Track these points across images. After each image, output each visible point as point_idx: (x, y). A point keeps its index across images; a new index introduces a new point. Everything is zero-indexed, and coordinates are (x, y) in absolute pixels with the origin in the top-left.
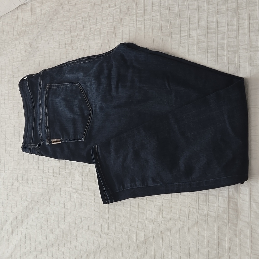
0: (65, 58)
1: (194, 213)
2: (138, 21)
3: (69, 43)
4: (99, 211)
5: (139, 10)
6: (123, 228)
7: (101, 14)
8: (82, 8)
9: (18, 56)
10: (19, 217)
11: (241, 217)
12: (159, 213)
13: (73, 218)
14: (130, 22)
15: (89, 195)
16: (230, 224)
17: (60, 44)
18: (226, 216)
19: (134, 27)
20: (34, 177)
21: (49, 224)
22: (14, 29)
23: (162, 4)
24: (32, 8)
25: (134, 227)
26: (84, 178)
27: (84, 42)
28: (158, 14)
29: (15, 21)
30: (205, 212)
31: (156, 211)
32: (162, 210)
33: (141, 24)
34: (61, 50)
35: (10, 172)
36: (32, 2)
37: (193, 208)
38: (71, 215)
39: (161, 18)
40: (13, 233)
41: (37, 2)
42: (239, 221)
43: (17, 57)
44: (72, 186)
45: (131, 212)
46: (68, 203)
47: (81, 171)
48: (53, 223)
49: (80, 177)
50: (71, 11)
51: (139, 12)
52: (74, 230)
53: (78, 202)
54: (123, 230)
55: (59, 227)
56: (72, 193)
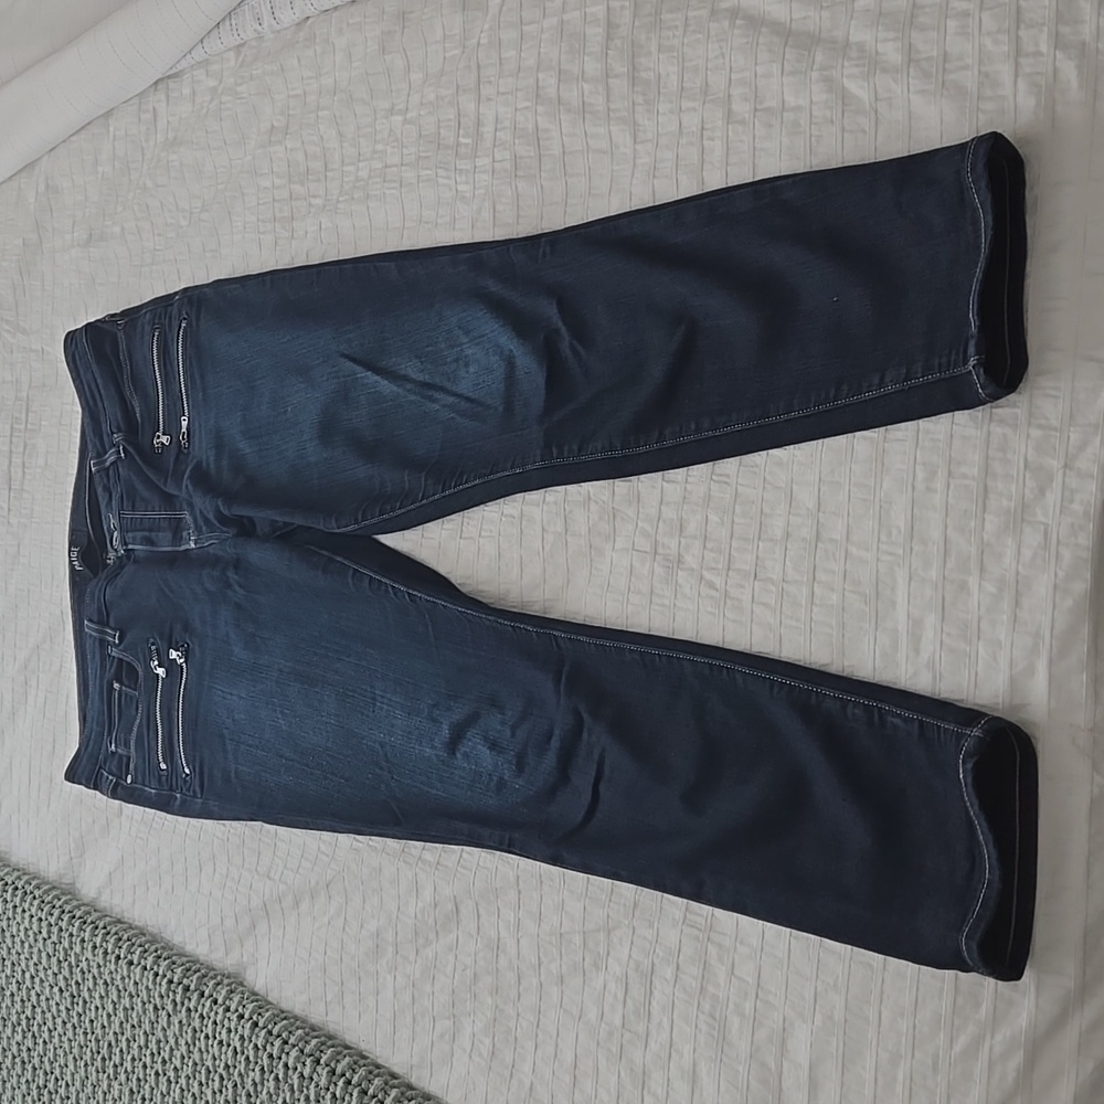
2: (460, 170)
5: (463, 137)
7: (369, 130)
9: (157, 248)
14: (439, 171)
17: (261, 217)
19: (451, 190)
22: (143, 154)
23: (521, 126)
24: (194, 92)
27: (323, 221)
28: (507, 154)
29: (148, 129)
33: (467, 183)
34: (262, 237)
36: (195, 73)
39: (516, 168)
41: (207, 71)
43: (155, 250)
50: (291, 112)
51: (462, 140)
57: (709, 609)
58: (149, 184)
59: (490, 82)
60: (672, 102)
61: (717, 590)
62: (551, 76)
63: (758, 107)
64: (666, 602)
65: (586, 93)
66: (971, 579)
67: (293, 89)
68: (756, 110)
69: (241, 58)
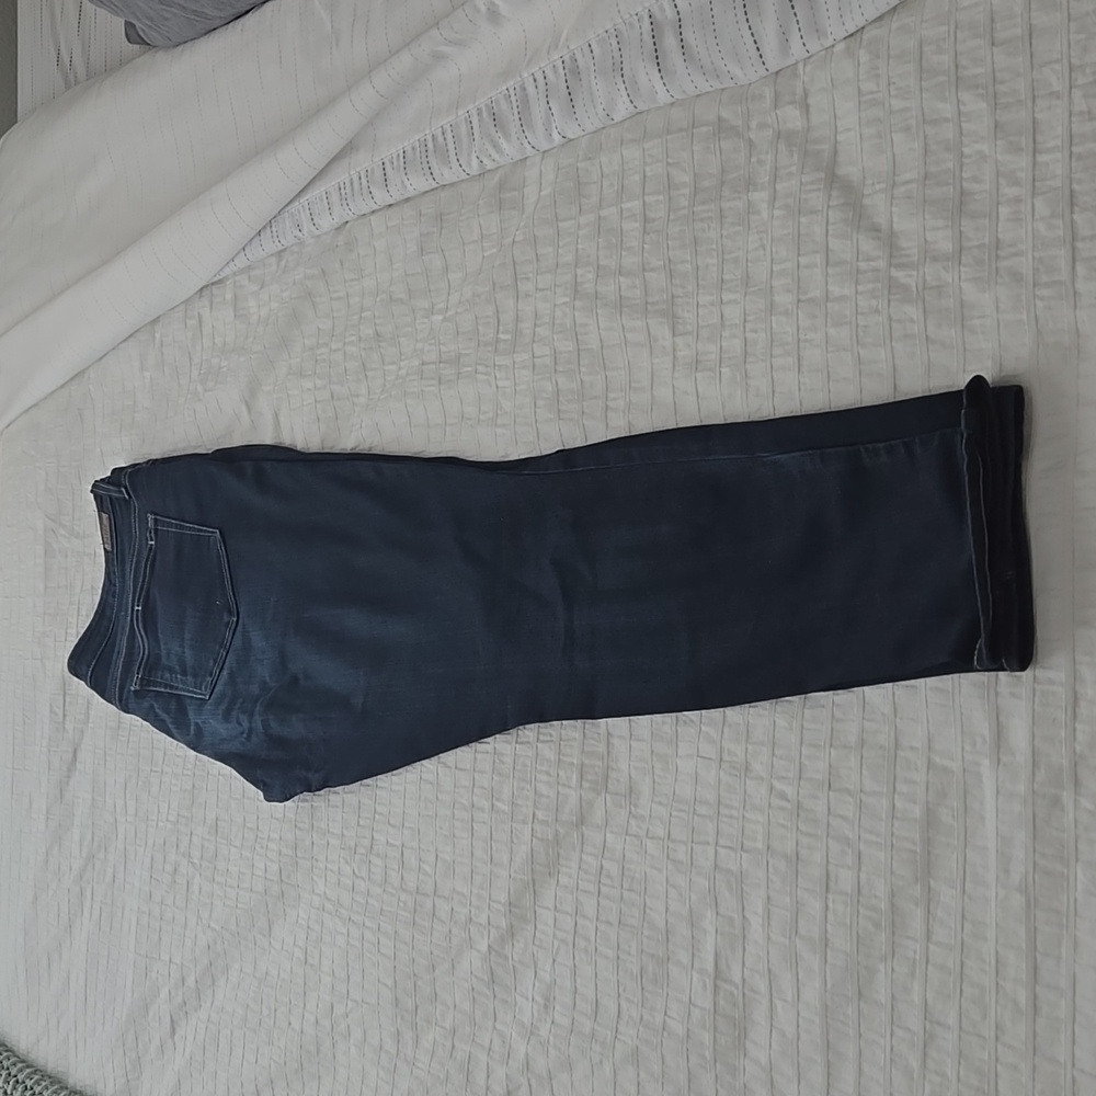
1: (630, 1017)
2: (499, 366)
4: (390, 983)
5: (503, 333)
6: (453, 1046)
7: (410, 329)
8: (362, 310)
10: (191, 982)
11: (748, 1044)
12: (546, 1007)
14: (479, 367)
15: (368, 928)
16: (718, 1065)
18: (707, 1038)
19: (490, 386)
20: (232, 849)
21: (265, 1012)
22: (190, 359)
23: (560, 321)
24: (236, 297)
25: (482, 1046)
26: (359, 869)
28: (547, 351)
29: (194, 334)
30: (659, 1019)
31: (538, 998)
32: (552, 999)
33: (507, 379)
35: (169, 826)
36: (237, 278)
37: (628, 1000)
39: (555, 363)
40: (173, 1032)
41: (249, 277)
42: (742, 1057)
44: (328, 892)
45: (476, 995)
47: (353, 844)
48: (275, 1010)
49: (347, 862)
50: (335, 315)
51: (501, 336)
52: (328, 1038)
54: (454, 1055)
55: (290, 1024)
56: (325, 915)
57: (782, 821)
58: (200, 388)
59: (528, 279)
60: (712, 295)
61: (788, 801)
62: (590, 272)
63: (802, 297)
64: (735, 813)
65: (623, 288)
66: (1065, 794)
67: (335, 292)
68: (799, 301)
69: (283, 263)
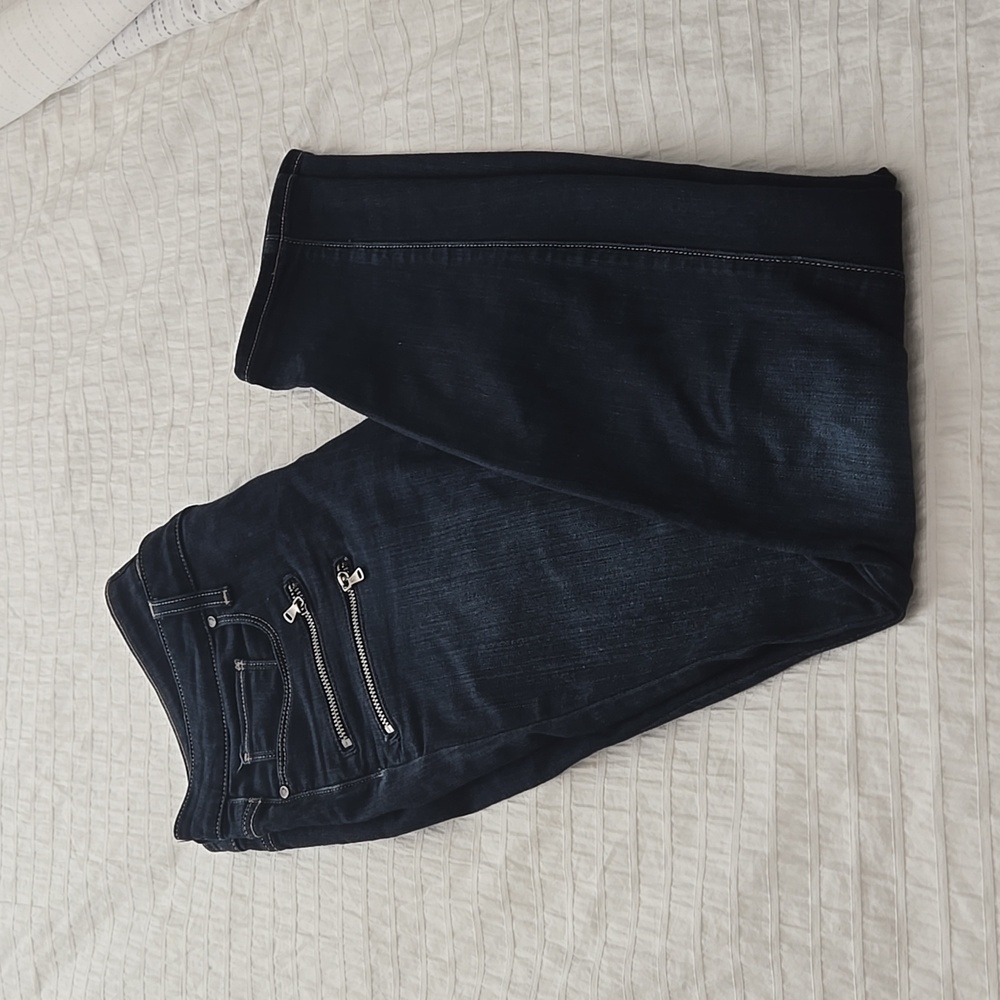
0: (223, 297)
3: (241, 239)
4: (360, 911)
5: (499, 114)
6: (456, 981)
8: (283, 104)
9: (56, 294)
10: (62, 926)
11: (912, 952)
12: (594, 926)
13: (263, 937)
16: (868, 980)
17: (202, 243)
18: (852, 947)
20: (116, 766)
21: (172, 955)
22: (31, 187)
23: (589, 91)
24: (96, 106)
25: (499, 979)
28: (572, 128)
29: (37, 157)
30: (770, 931)
31: (582, 917)
32: (602, 915)
34: (205, 266)
35: (24, 744)
36: (97, 83)
38: (255, 922)
40: (39, 987)
41: (115, 80)
42: (904, 968)
43: (53, 297)
45: (483, 919)
46: (246, 874)
48: (187, 953)
50: (244, 114)
51: (498, 119)
52: (268, 982)
53: (284, 871)
54: (458, 991)
55: (210, 968)
57: (959, 674)
58: (45, 218)
59: (535, 44)
60: (824, 34)
61: (970, 649)
62: (633, 25)
63: (971, 22)
64: (880, 669)
65: (685, 41)
67: (242, 86)
68: (967, 27)
69: (164, 59)
